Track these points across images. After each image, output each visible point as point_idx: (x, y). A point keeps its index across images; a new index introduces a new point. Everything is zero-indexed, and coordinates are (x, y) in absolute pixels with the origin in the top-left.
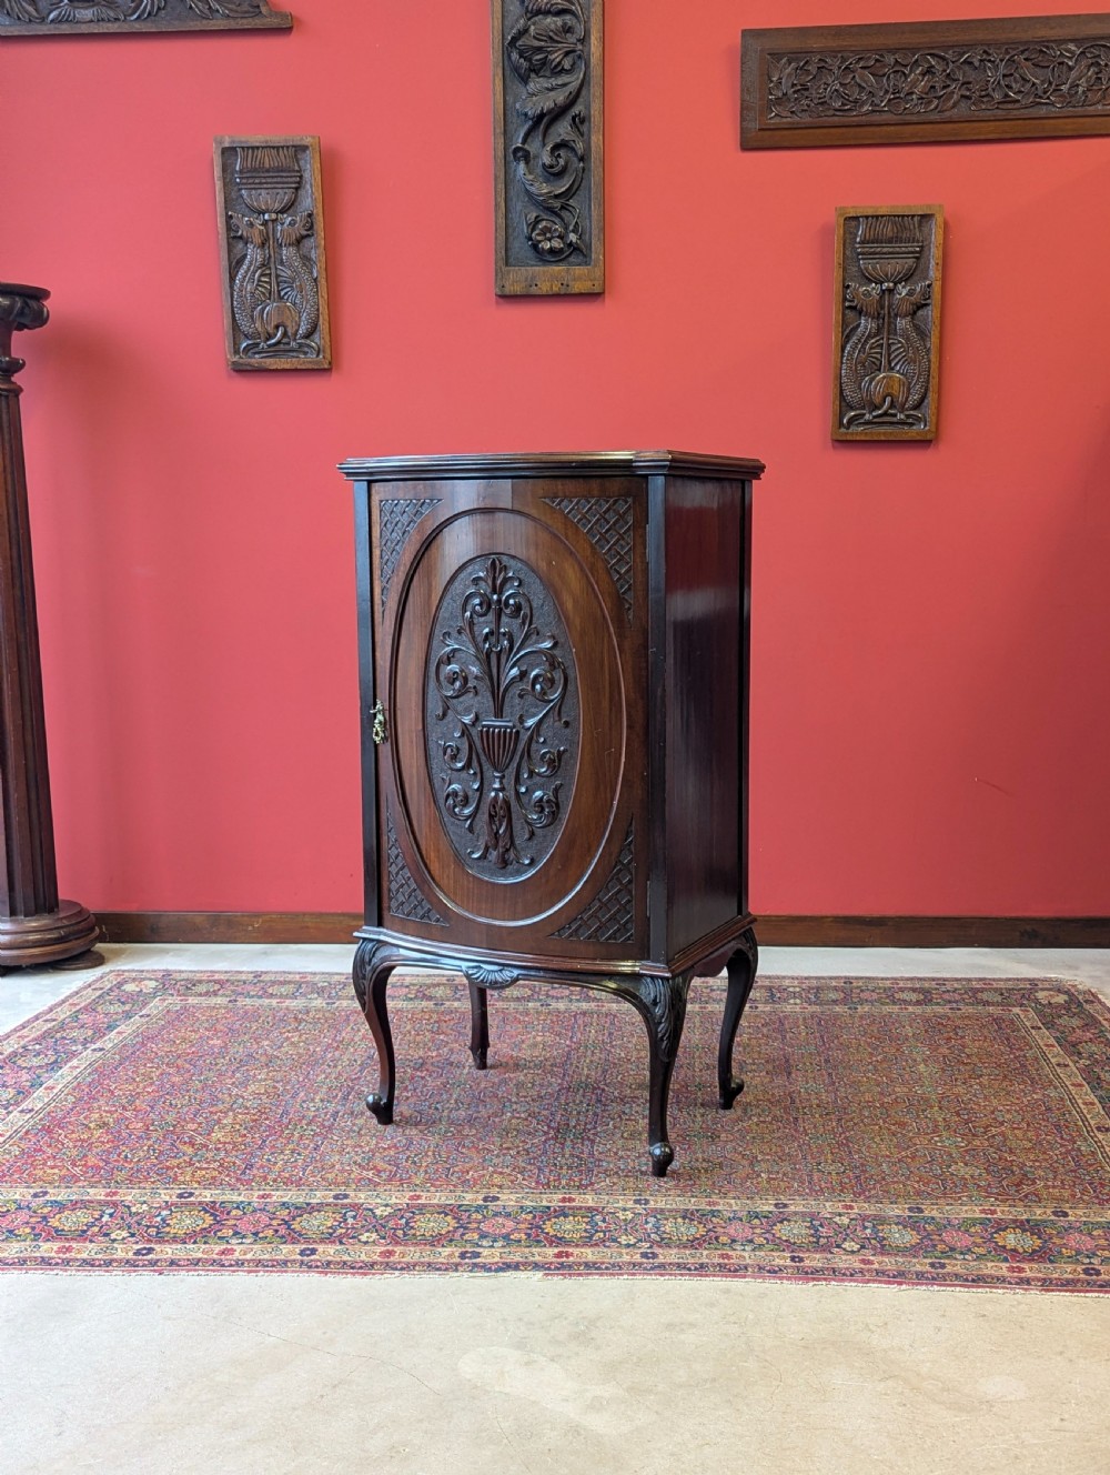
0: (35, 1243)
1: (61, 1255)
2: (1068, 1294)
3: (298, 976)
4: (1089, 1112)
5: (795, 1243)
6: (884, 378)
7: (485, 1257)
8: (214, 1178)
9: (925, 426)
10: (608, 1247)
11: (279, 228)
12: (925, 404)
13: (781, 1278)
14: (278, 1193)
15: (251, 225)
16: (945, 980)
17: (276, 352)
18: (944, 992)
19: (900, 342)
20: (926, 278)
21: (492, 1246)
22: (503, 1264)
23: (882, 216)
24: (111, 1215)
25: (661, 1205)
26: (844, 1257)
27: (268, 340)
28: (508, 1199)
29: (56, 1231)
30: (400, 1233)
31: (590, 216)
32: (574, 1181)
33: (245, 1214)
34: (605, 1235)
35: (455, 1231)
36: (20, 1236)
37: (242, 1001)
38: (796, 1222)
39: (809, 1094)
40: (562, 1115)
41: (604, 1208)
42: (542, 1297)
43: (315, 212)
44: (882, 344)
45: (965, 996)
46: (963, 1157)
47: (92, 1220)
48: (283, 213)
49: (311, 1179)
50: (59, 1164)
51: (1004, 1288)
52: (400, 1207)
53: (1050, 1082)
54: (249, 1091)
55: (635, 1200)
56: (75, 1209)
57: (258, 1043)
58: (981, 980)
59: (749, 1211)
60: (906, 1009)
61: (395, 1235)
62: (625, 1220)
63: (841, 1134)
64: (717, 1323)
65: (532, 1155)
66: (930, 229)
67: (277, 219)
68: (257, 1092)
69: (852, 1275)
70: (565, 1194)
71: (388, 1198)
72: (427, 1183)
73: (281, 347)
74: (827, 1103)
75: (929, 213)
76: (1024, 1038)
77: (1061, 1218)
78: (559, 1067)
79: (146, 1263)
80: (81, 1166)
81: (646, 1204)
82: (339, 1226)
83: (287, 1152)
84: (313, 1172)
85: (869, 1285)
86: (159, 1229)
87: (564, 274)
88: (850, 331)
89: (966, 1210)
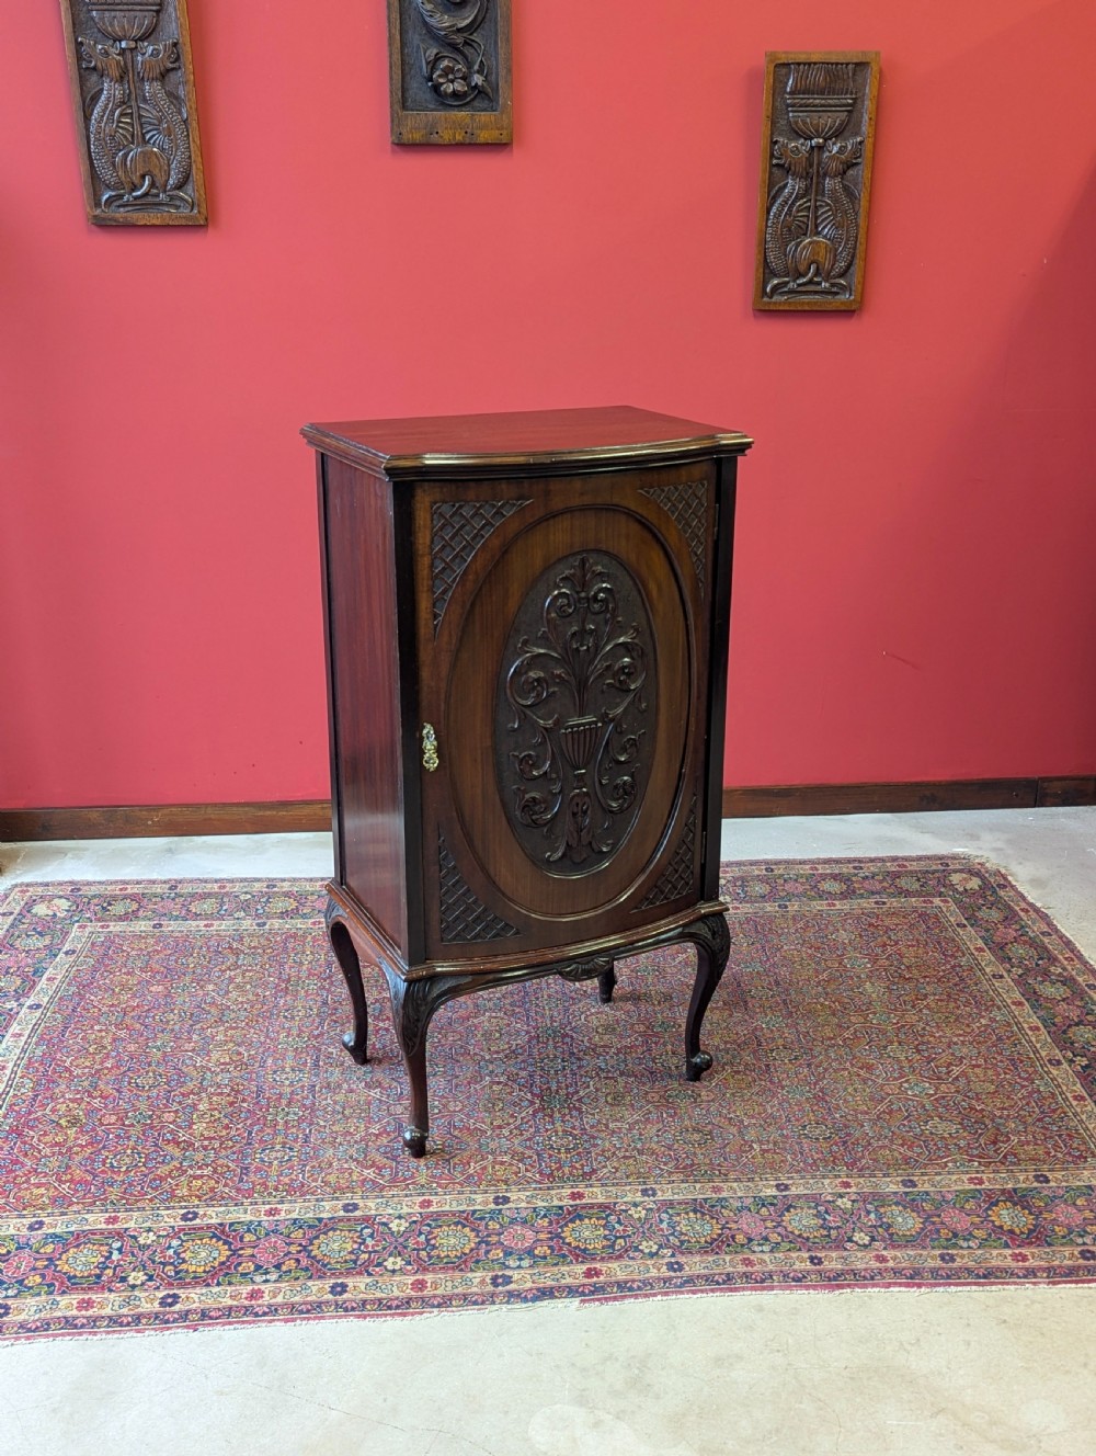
0: (52, 1297)
1: (83, 1312)
2: (1073, 1285)
3: (216, 886)
4: (1038, 1042)
5: (808, 1239)
6: (810, 243)
7: (516, 1282)
8: (212, 1189)
9: (850, 295)
10: (633, 1258)
11: (139, 58)
12: (850, 271)
13: (807, 1287)
14: (285, 1207)
15: (107, 53)
16: (860, 861)
17: (144, 203)
18: (863, 878)
19: (828, 205)
20: (857, 134)
21: (519, 1267)
22: (538, 1289)
23: (815, 63)
24: (120, 1250)
25: (668, 1196)
26: (859, 1255)
27: (133, 190)
28: (519, 1198)
29: (69, 1278)
30: (424, 1255)
31: (496, 53)
32: (577, 1169)
33: (259, 1239)
34: (625, 1242)
35: (478, 1249)
36: (31, 1288)
37: (171, 926)
38: (802, 1208)
39: (772, 1031)
40: (542, 1077)
41: (615, 1204)
42: (587, 1331)
43: (181, 41)
44: (809, 207)
45: (885, 884)
46: (936, 1109)
47: (102, 1260)
48: (142, 41)
49: (314, 1184)
50: (44, 1181)
51: (1015, 1283)
52: (415, 1219)
53: (991, 1000)
54: (214, 1059)
55: (642, 1191)
56: (80, 1245)
57: (201, 987)
58: (894, 859)
59: (755, 1197)
60: (834, 905)
61: (420, 1259)
62: (639, 1219)
63: (815, 1084)
64: (761, 1353)
65: (527, 1135)
66: (865, 80)
67: (136, 47)
68: (222, 1061)
69: (872, 1278)
70: (572, 1187)
71: (399, 1206)
72: (432, 1182)
73: (150, 199)
74: (792, 1043)
75: (864, 61)
76: (954, 940)
77: (1044, 1185)
78: (519, 1007)
79: (176, 1316)
80: (66, 1181)
81: (654, 1195)
82: (359, 1249)
83: (278, 1147)
84: (312, 1175)
85: (892, 1289)
86: (176, 1267)
87: (468, 120)
88: (778, 191)
89: (955, 1181)
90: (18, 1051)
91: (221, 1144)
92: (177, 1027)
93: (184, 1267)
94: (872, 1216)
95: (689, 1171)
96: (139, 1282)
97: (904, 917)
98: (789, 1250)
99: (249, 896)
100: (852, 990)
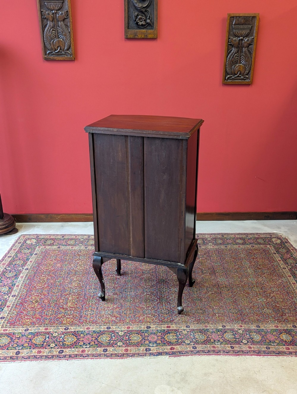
0: (31, 350)
1: (39, 354)
3: (74, 236)
4: (295, 287)
5: (230, 341)
6: (238, 66)
7: (152, 350)
8: (72, 321)
9: (249, 80)
10: (183, 345)
11: (58, 15)
12: (249, 73)
13: (230, 355)
14: (91, 327)
15: (49, 14)
16: (247, 234)
17: (58, 54)
18: (248, 239)
19: (244, 55)
20: (252, 36)
21: (153, 346)
22: (158, 353)
23: (241, 17)
24: (48, 337)
25: (193, 328)
26: (244, 346)
27: (55, 51)
28: (153, 327)
29: (35, 345)
30: (128, 342)
31: (154, 14)
32: (169, 319)
33: (84, 336)
34: (181, 340)
35: (142, 341)
36: (25, 347)
37: (63, 248)
38: (229, 333)
40: (160, 293)
41: (179, 329)
42: (170, 365)
43: (69, 10)
44: (238, 56)
45: (254, 241)
46: (266, 306)
47: (44, 340)
48: (58, 11)
49: (99, 321)
50: (29, 318)
51: (286, 356)
52: (126, 332)
53: (282, 275)
54: (73, 285)
55: (186, 326)
56: (38, 336)
57: (70, 265)
58: (257, 234)
59: (216, 329)
60: (240, 247)
61: (127, 343)
62: (185, 334)
63: (234, 297)
64: (217, 373)
65: (155, 309)
66: (255, 21)
67: (57, 12)
68: (75, 286)
69: (247, 353)
70: (167, 324)
71: (121, 328)
72: (130, 322)
73: (60, 53)
74: (227, 286)
75: (255, 16)
76: (272, 257)
77: (295, 328)
78: (154, 273)
79: (63, 356)
80: (35, 318)
81: (189, 327)
82: (111, 340)
83: (90, 310)
84: (99, 318)
85: (252, 356)
86: (63, 343)
87: (145, 32)
88: (230, 52)
89: (271, 326)
90: (22, 281)
91: (75, 309)
92: (64, 276)
93: (65, 343)
94: (248, 335)
95: (199, 321)
96: (53, 347)
97: (259, 251)
98: (225, 344)
99: (83, 240)
100: (244, 271)
